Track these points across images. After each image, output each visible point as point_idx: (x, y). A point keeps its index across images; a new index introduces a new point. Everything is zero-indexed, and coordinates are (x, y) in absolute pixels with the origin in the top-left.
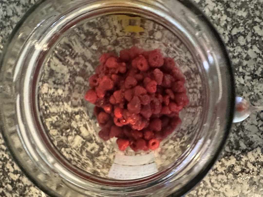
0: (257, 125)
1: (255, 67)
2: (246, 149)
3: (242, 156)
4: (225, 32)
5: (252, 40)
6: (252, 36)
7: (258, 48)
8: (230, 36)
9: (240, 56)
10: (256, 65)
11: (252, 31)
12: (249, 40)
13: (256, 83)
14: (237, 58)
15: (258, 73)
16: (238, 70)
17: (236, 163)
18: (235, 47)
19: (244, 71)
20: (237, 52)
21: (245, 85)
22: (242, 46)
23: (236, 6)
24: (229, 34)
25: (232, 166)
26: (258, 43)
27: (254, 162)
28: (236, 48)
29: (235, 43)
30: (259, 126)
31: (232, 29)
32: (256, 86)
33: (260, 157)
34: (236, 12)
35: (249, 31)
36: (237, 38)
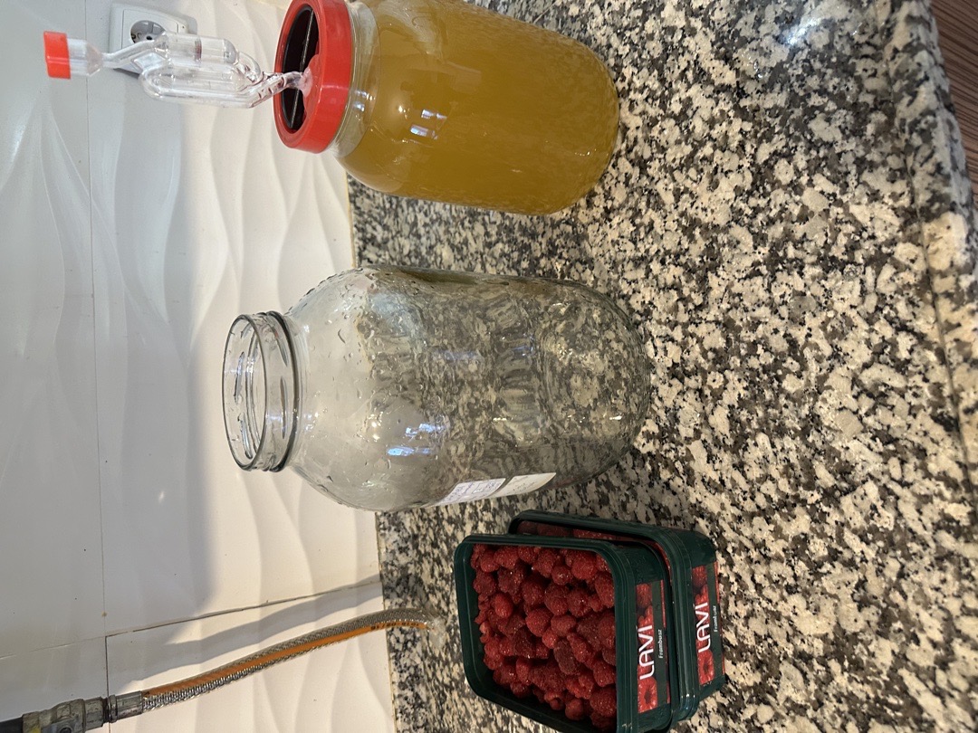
0: (855, 410)
1: (826, 235)
2: (835, 488)
3: (825, 509)
4: (741, 163)
5: (808, 161)
6: (807, 152)
7: (828, 178)
8: (753, 169)
9: (783, 215)
10: (828, 231)
11: (805, 138)
12: (802, 164)
13: (837, 281)
14: (778, 222)
15: (838, 252)
16: (785, 254)
17: (812, 529)
18: (769, 194)
19: (800, 254)
20: (775, 207)
21: (808, 293)
22: (785, 188)
23: (760, 87)
24: (752, 164)
25: (803, 537)
26: (824, 166)
27: (862, 527)
28: (772, 196)
29: (768, 183)
30: (862, 412)
31: (756, 150)
32: (839, 292)
33: (879, 515)
34: (760, 102)
35: (798, 139)
36: (772, 168)
